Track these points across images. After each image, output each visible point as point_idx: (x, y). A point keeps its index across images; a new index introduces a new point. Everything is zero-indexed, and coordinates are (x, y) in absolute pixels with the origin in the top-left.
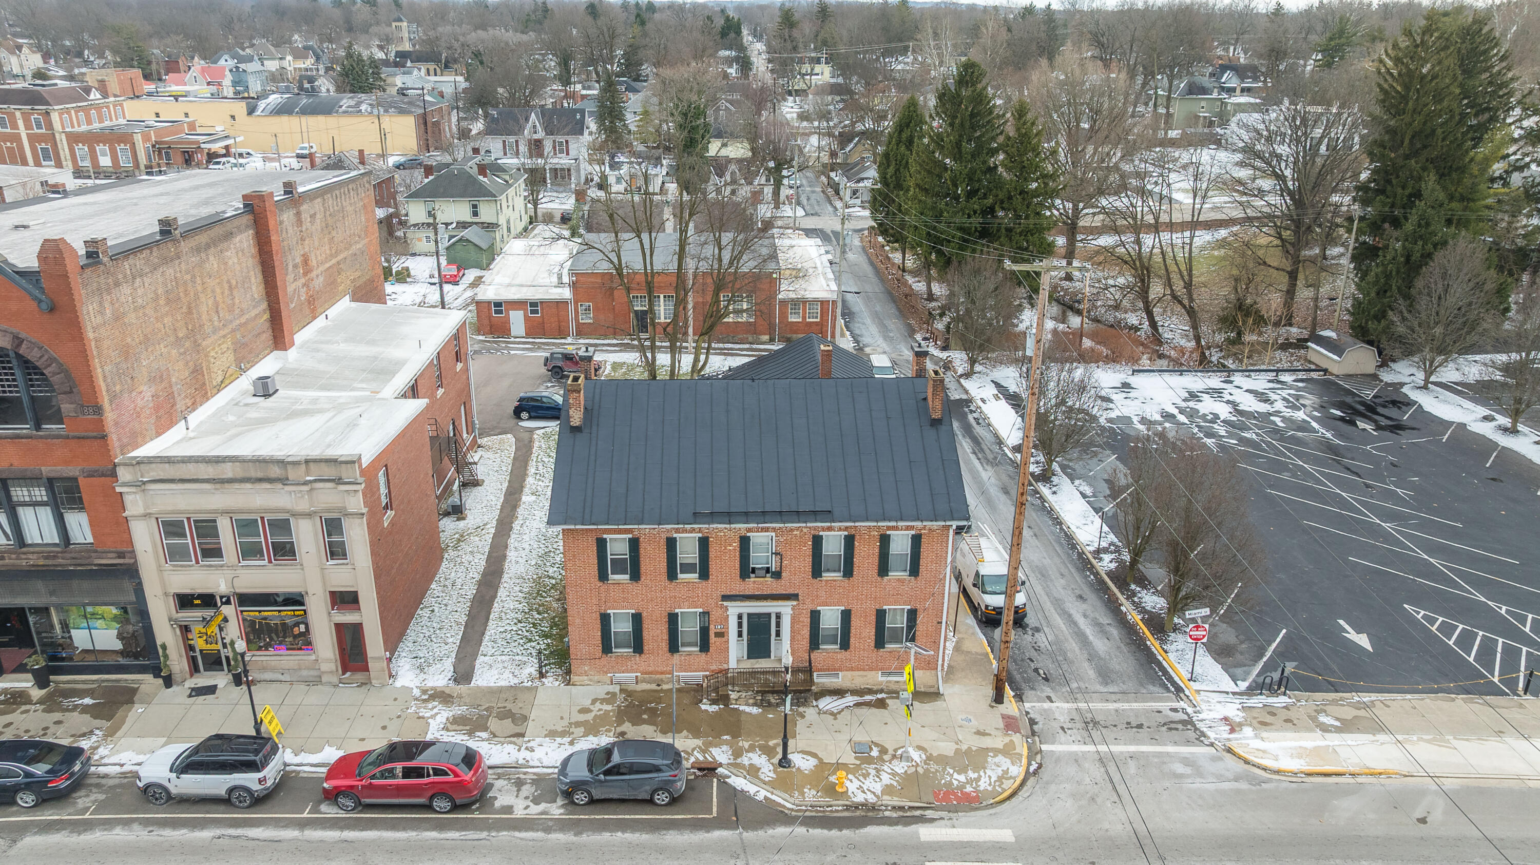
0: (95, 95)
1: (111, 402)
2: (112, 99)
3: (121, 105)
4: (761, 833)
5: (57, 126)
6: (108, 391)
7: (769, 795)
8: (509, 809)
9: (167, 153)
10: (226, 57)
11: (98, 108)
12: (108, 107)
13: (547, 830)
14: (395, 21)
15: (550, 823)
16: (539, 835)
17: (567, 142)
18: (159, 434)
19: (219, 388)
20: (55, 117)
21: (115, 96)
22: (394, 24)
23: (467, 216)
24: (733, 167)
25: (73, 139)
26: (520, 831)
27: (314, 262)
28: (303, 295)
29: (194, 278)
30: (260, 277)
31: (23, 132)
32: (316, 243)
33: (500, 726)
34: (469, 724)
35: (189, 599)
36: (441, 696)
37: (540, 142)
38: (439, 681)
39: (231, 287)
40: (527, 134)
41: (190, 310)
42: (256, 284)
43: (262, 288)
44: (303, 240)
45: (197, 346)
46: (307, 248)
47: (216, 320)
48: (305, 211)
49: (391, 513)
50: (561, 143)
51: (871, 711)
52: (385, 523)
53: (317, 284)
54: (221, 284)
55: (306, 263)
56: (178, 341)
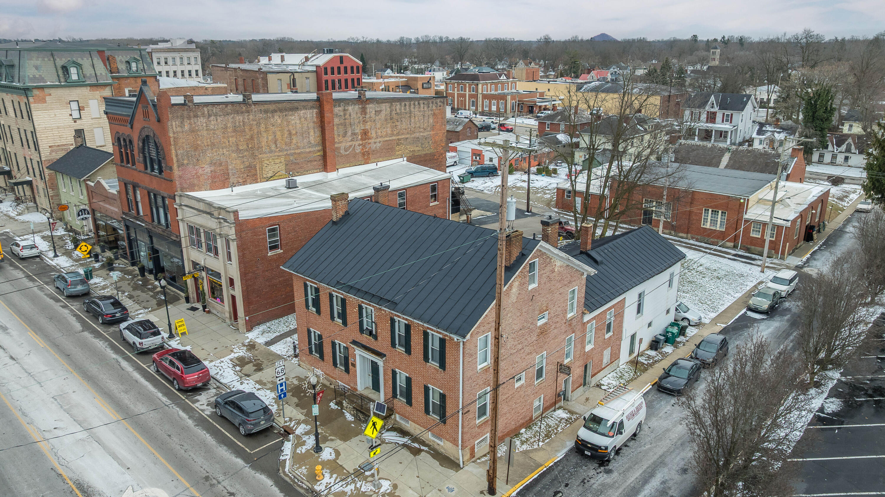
0: (503, 77)
1: (179, 167)
2: (511, 80)
3: (516, 83)
5: (480, 91)
6: (177, 161)
7: (288, 459)
8: (197, 402)
9: (522, 107)
10: (614, 67)
11: (503, 83)
12: (508, 84)
14: (713, 49)
17: (732, 114)
18: (211, 189)
19: (268, 179)
20: (480, 86)
21: (514, 78)
22: (712, 51)
24: (850, 140)
25: (485, 97)
26: (184, 413)
27: (374, 135)
28: (358, 150)
29: (259, 124)
30: (318, 133)
31: (467, 93)
32: (378, 126)
33: (249, 368)
34: (241, 362)
35: (195, 264)
36: (252, 346)
37: (714, 114)
38: (261, 340)
39: (290, 134)
40: (708, 108)
41: (252, 138)
42: (314, 136)
43: (319, 139)
44: (365, 122)
45: (254, 156)
46: (368, 127)
47: (273, 147)
48: (371, 108)
49: (280, 251)
50: (728, 115)
51: (405, 452)
52: (270, 254)
53: (373, 146)
54: (282, 131)
55: (365, 134)
56: (238, 150)
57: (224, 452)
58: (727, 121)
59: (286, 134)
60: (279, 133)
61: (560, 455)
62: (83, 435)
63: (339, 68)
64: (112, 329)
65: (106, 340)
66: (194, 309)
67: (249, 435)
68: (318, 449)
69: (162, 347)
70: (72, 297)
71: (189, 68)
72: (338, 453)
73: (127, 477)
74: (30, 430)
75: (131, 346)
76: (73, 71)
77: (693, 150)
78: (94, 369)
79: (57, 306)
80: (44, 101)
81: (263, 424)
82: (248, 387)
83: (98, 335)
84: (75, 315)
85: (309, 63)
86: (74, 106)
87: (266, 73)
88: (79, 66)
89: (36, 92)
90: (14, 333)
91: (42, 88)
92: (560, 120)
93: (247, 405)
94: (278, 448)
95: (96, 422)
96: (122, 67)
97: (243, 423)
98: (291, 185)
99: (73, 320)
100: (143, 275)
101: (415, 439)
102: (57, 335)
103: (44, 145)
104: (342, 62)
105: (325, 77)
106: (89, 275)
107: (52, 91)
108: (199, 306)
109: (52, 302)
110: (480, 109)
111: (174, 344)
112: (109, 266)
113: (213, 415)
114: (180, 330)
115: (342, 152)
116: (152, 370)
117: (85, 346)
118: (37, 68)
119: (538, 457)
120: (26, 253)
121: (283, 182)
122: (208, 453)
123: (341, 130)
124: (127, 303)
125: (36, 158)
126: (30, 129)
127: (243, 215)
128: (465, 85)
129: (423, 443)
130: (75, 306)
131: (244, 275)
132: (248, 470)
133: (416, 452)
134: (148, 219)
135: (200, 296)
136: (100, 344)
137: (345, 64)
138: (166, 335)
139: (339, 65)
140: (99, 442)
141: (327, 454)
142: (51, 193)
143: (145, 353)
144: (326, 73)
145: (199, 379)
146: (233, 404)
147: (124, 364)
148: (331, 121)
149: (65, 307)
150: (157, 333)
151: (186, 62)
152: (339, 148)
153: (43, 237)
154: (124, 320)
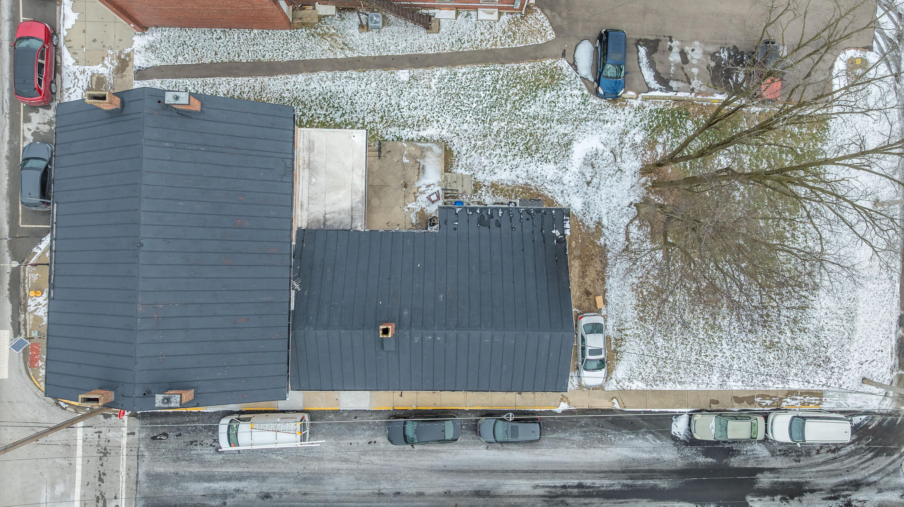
4: (7, 249)
7: (37, 255)
8: (28, 120)
13: (10, 142)
15: (16, 143)
16: (7, 138)
26: (10, 128)
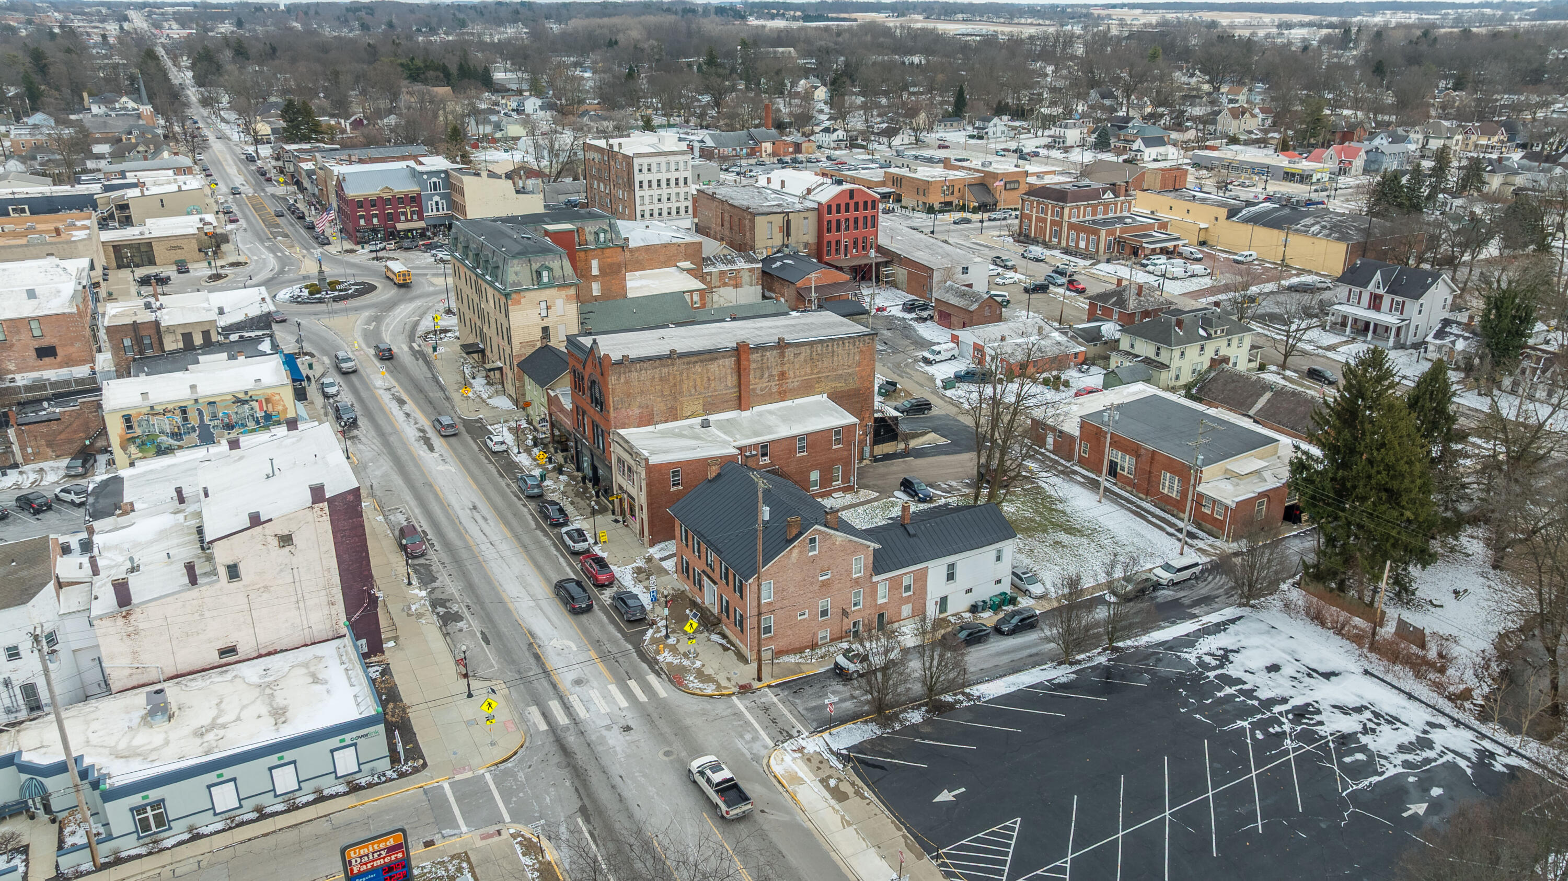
0: (1109, 195)
1: (613, 408)
2: (1122, 198)
3: (1129, 202)
4: (627, 644)
5: (1066, 217)
6: (612, 404)
7: (647, 639)
9: (1123, 246)
11: (1106, 205)
12: (1116, 205)
17: (1404, 302)
19: (687, 418)
20: (1066, 211)
21: (1127, 195)
23: (1152, 355)
25: (1072, 226)
27: (791, 374)
28: (774, 389)
29: (681, 374)
30: (735, 377)
31: (1049, 218)
32: (797, 366)
33: (643, 576)
34: (639, 571)
35: (621, 488)
36: (649, 560)
37: (1381, 297)
38: (657, 556)
39: (709, 379)
40: (1371, 287)
41: (675, 385)
42: (731, 380)
43: (735, 383)
44: (783, 364)
45: (675, 399)
46: (786, 368)
47: (693, 391)
48: (789, 352)
49: (680, 487)
50: (1398, 303)
51: (720, 649)
52: (672, 489)
53: (791, 386)
54: (702, 378)
55: (782, 375)
56: (663, 396)
57: (612, 629)
58: (1396, 310)
59: (706, 379)
60: (699, 380)
61: (821, 670)
62: (532, 604)
63: (847, 205)
64: (556, 530)
65: (551, 539)
66: (616, 521)
67: (629, 621)
68: (667, 636)
69: (588, 551)
70: (530, 497)
71: (676, 175)
72: (678, 641)
73: (555, 632)
74: (504, 595)
75: (567, 547)
76: (545, 274)
77: (1233, 381)
78: (541, 560)
79: (519, 504)
80: (519, 303)
81: (638, 616)
82: (638, 590)
83: (546, 534)
84: (532, 514)
85: (810, 197)
86: (543, 305)
87: (754, 215)
88: (550, 270)
89: (514, 296)
90: (492, 524)
91: (518, 292)
92: (1114, 304)
93: (631, 602)
94: (644, 632)
95: (540, 597)
96: (590, 238)
97: (627, 612)
98: (705, 424)
99: (529, 518)
100: (584, 483)
101: (729, 642)
102: (519, 530)
103: (516, 341)
104: (851, 197)
105: (827, 217)
106: (543, 477)
107: (527, 294)
108: (620, 518)
109: (515, 499)
110: (1064, 244)
111: (597, 550)
112: (559, 470)
113: (611, 605)
114: (603, 539)
115: (758, 392)
116: (578, 567)
117: (538, 542)
118: (516, 274)
119: (804, 668)
120: (497, 448)
121: (698, 420)
122: (602, 626)
123: (758, 374)
124: (569, 509)
125: (508, 351)
126: (505, 325)
127: (653, 460)
128: (1047, 206)
129: (733, 645)
130: (532, 506)
131: (650, 505)
132: (622, 641)
133: (726, 649)
134: (591, 440)
135: (623, 513)
136: (547, 542)
137: (855, 200)
138: (591, 541)
139: (848, 200)
140: (541, 609)
141: (672, 641)
142: (518, 384)
143: (575, 554)
144: (829, 212)
145: (607, 579)
146: (622, 600)
147: (561, 560)
148: (748, 369)
149: (525, 505)
150: (586, 540)
151: (673, 167)
152: (754, 389)
153: (509, 429)
154: (565, 524)
